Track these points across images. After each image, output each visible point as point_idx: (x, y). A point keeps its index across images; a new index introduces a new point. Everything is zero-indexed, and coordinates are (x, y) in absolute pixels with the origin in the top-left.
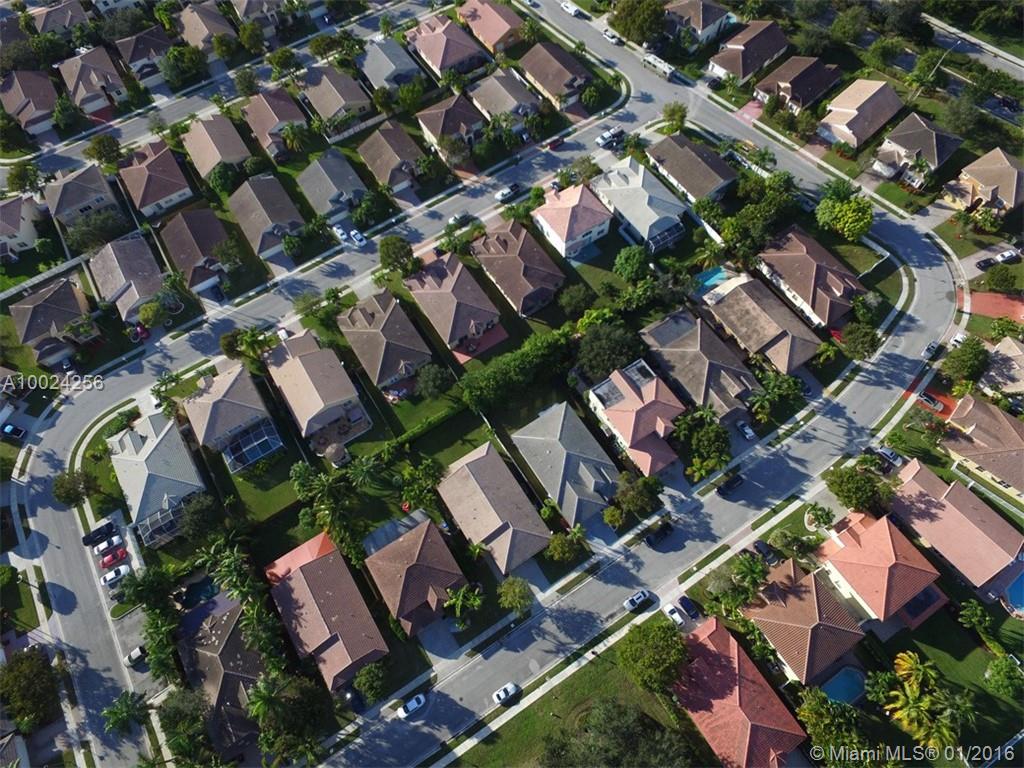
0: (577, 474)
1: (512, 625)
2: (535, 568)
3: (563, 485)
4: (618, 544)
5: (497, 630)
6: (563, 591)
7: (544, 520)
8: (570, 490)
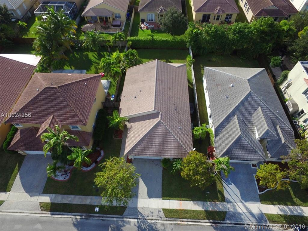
0: (250, 115)
1: (97, 209)
2: (158, 172)
3: (231, 116)
4: (256, 207)
5: (84, 203)
6: (170, 214)
7: (193, 135)
8: (235, 126)
